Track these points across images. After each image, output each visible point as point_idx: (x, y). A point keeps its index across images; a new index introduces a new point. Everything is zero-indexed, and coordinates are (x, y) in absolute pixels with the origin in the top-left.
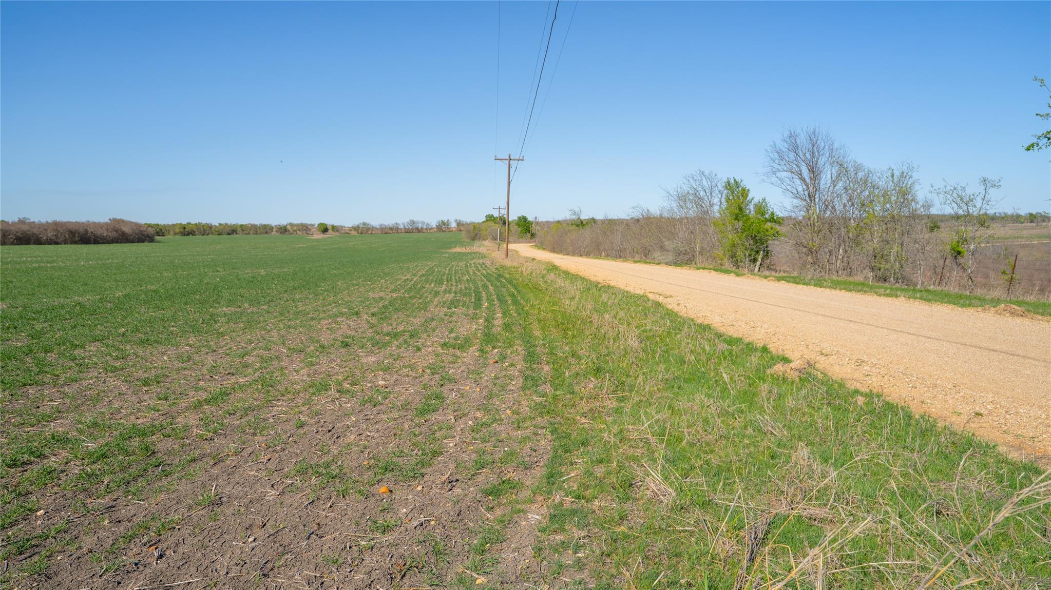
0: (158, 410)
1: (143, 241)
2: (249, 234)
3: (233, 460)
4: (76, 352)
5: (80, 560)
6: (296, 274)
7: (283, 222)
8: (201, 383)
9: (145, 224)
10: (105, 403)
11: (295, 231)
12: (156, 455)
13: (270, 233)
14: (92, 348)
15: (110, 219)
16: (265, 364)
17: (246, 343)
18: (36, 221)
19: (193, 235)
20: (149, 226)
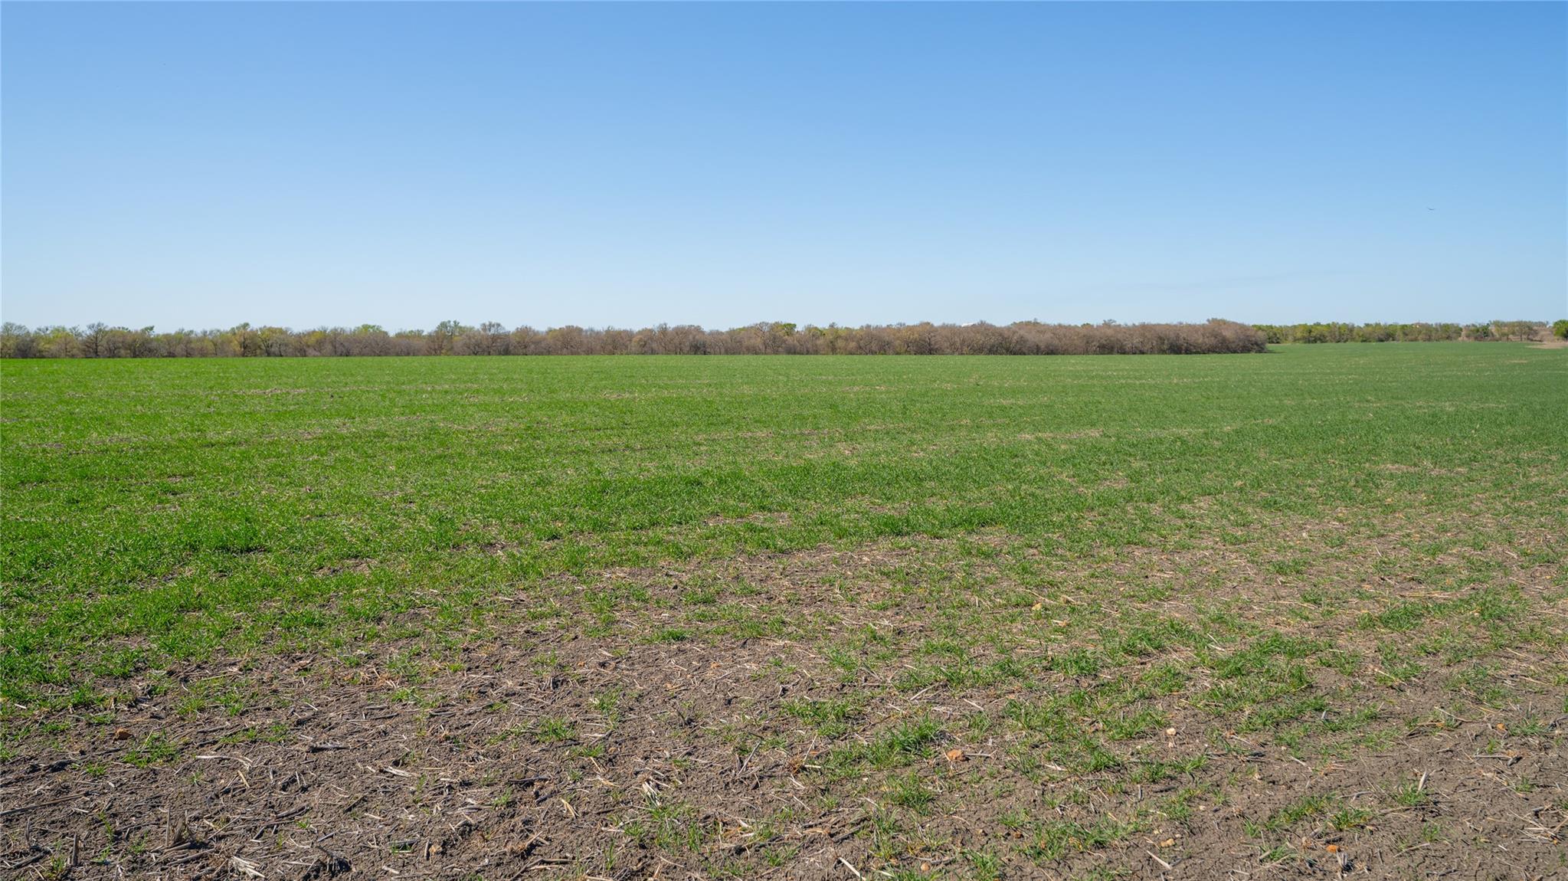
0: (1307, 619)
1: (1249, 351)
2: (1416, 340)
3: (1445, 740)
4: (1183, 507)
5: (1229, 822)
6: (1516, 414)
7: (1482, 319)
8: (1366, 586)
9: (1254, 326)
10: (1228, 590)
11: (1504, 335)
12: (1314, 690)
13: (1456, 339)
14: (1202, 504)
15: (1208, 320)
16: (1476, 575)
17: (1437, 531)
18: (1122, 324)
19: (1322, 342)
20: (1260, 328)
